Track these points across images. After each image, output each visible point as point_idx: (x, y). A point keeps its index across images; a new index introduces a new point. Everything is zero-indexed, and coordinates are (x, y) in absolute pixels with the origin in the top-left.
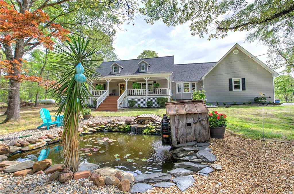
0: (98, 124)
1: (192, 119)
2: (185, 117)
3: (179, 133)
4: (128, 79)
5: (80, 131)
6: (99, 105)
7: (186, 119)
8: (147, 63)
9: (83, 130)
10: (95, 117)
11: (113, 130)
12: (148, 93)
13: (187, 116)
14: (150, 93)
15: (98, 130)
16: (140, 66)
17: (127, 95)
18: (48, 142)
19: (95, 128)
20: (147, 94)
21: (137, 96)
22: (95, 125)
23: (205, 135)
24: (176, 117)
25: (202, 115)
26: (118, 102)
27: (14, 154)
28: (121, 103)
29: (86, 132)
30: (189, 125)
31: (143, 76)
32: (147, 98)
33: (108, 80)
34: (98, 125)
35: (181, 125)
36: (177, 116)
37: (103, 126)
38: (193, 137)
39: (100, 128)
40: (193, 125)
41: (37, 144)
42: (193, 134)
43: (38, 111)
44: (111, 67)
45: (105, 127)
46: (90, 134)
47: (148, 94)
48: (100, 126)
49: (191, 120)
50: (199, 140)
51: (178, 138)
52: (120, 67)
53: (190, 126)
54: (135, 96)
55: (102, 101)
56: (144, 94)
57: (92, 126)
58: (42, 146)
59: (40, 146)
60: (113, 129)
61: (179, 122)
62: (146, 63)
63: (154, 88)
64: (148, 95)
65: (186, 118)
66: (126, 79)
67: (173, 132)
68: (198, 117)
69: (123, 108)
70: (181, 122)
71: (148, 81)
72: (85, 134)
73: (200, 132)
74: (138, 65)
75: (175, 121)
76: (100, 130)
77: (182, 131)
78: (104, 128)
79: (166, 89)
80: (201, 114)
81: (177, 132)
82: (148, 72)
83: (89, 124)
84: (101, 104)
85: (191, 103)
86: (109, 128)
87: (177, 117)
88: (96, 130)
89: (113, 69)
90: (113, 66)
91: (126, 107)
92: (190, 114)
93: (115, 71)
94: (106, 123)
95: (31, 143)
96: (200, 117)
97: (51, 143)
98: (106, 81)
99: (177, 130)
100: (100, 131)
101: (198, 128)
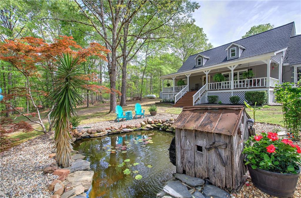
0: (157, 121)
1: (204, 141)
2: (194, 134)
3: (185, 157)
4: (208, 71)
5: (137, 127)
6: (178, 101)
7: (196, 138)
8: (239, 46)
9: (140, 126)
10: (161, 114)
11: (166, 130)
12: (234, 85)
13: (196, 134)
14: (237, 86)
15: (154, 127)
16: (229, 51)
17: (207, 90)
18: (109, 132)
19: (152, 125)
20: (232, 87)
21: (219, 90)
22: (153, 122)
23: (223, 176)
24: (182, 132)
25: (220, 137)
26: (194, 98)
27: (85, 138)
28: (199, 99)
29: (143, 128)
30: (200, 148)
31: (227, 64)
32: (232, 92)
33: (188, 75)
34: (156, 123)
35: (187, 146)
36: (184, 130)
37: (159, 124)
38: (204, 172)
39: (157, 125)
40: (205, 152)
41: (102, 133)
42: (204, 165)
43: (134, 105)
44: (195, 60)
45: (162, 125)
46: (147, 130)
47: (234, 87)
48: (158, 124)
49: (202, 142)
50: (213, 180)
51: (184, 164)
52: (205, 58)
53: (202, 151)
54: (217, 90)
55: (181, 97)
56: (229, 88)
57: (150, 123)
58: (103, 135)
59: (102, 135)
60: (167, 128)
61: (186, 139)
62: (237, 47)
63: (240, 79)
64: (234, 89)
65: (195, 136)
66: (206, 71)
67: (177, 153)
68: (214, 139)
69: (201, 104)
70: (188, 141)
71: (234, 70)
72: (142, 130)
73: (215, 167)
74: (227, 51)
75: (181, 138)
76: (156, 127)
77: (189, 155)
78: (160, 126)
79: (264, 78)
80: (219, 135)
81: (183, 155)
82: (240, 57)
83: (149, 121)
84: (179, 100)
85: (217, 111)
86: (164, 127)
87: (184, 132)
88: (152, 128)
89: (197, 62)
90: (197, 59)
91: (206, 103)
92: (202, 132)
93: (199, 63)
94: (163, 122)
95: (98, 132)
96: (217, 140)
97: (111, 133)
98: (186, 75)
99: (182, 151)
100: (157, 129)
101: (212, 159)
